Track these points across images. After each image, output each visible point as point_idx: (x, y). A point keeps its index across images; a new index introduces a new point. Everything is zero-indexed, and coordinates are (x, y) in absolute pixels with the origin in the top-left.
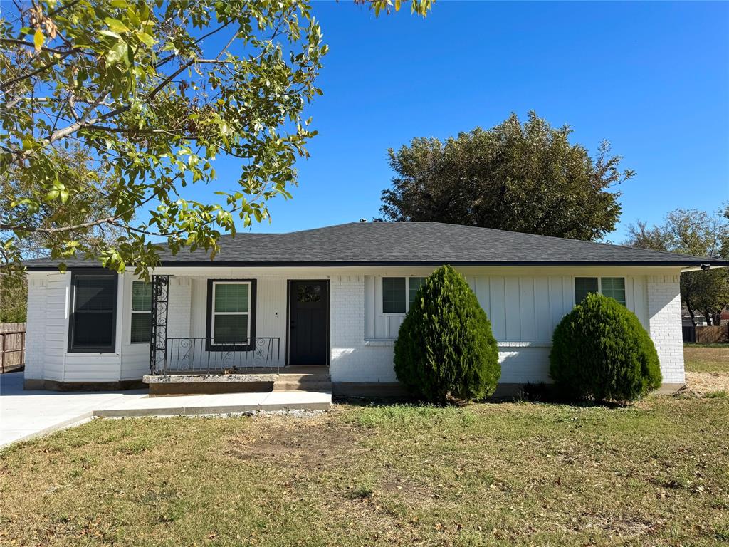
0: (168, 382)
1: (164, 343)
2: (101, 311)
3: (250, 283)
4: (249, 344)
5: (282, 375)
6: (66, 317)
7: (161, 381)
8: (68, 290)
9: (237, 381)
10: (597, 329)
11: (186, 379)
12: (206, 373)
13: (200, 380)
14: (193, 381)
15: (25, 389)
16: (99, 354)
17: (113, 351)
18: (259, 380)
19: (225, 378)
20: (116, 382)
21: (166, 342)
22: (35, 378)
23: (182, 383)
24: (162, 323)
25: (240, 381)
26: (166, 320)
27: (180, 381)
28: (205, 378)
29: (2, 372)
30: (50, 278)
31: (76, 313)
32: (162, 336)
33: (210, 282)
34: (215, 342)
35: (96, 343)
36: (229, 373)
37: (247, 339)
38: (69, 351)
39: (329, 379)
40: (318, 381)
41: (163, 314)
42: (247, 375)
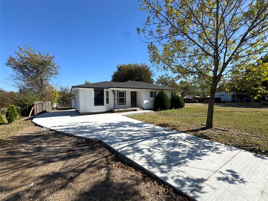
0: (119, 110)
3: (125, 92)
8: (93, 92)
16: (101, 106)
17: (104, 105)
18: (134, 109)
22: (83, 112)
24: (117, 99)
29: (36, 114)
30: (85, 90)
31: (95, 98)
32: (117, 102)
33: (118, 91)
34: (119, 103)
35: (100, 104)
36: (128, 108)
37: (124, 102)
38: (94, 106)
39: (144, 108)
40: (142, 109)
41: (117, 97)
42: (132, 108)
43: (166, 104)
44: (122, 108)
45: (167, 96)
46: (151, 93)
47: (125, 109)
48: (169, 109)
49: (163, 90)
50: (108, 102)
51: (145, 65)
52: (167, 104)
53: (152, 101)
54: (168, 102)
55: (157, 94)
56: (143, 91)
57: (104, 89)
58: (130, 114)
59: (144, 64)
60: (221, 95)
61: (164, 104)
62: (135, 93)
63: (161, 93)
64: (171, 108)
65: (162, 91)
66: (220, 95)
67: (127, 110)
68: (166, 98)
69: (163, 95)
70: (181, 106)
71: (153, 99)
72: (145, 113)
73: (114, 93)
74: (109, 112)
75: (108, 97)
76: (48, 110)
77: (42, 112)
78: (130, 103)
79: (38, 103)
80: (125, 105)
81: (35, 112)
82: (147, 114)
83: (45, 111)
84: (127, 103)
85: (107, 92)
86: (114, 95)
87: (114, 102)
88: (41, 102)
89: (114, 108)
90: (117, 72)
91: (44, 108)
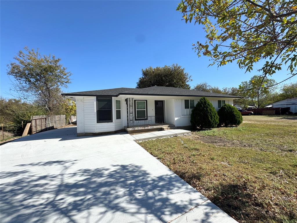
3: (145, 101)
4: (146, 118)
5: (164, 126)
6: (95, 112)
7: (133, 130)
8: (95, 103)
10: (232, 111)
11: (140, 128)
13: (143, 128)
15: (77, 136)
16: (107, 123)
17: (112, 122)
18: (158, 127)
19: (150, 128)
20: (113, 131)
21: (133, 118)
22: (81, 132)
24: (131, 112)
27: (138, 129)
29: (35, 132)
30: (85, 99)
31: (98, 110)
32: (132, 116)
33: (135, 101)
34: (137, 118)
35: (106, 120)
36: (150, 126)
37: (145, 117)
38: (97, 123)
39: (174, 126)
40: (172, 127)
41: (132, 110)
42: (155, 126)
43: (211, 119)
44: (141, 126)
45: (212, 106)
46: (186, 102)
47: (145, 128)
48: (216, 127)
49: (206, 97)
50: (119, 117)
51: (178, 66)
52: (213, 120)
53: (188, 115)
54: (215, 117)
55: (196, 103)
56: (173, 100)
58: (150, 138)
59: (175, 65)
60: (291, 103)
61: (209, 119)
62: (161, 103)
63: (202, 102)
64: (219, 126)
65: (204, 98)
66: (289, 104)
67: (148, 128)
68: (210, 110)
69: (205, 104)
70: (237, 123)
71: (189, 111)
72: (176, 136)
73: (127, 104)
74: (122, 132)
75: (120, 110)
76: (58, 126)
77: (46, 129)
78: (154, 118)
79: (38, 118)
80: (146, 121)
81: (34, 129)
82: (180, 137)
83: (52, 128)
84: (149, 119)
85: (118, 102)
86: (127, 106)
87: (128, 116)
88: (44, 116)
89: (127, 126)
90: (143, 78)
91: (50, 124)
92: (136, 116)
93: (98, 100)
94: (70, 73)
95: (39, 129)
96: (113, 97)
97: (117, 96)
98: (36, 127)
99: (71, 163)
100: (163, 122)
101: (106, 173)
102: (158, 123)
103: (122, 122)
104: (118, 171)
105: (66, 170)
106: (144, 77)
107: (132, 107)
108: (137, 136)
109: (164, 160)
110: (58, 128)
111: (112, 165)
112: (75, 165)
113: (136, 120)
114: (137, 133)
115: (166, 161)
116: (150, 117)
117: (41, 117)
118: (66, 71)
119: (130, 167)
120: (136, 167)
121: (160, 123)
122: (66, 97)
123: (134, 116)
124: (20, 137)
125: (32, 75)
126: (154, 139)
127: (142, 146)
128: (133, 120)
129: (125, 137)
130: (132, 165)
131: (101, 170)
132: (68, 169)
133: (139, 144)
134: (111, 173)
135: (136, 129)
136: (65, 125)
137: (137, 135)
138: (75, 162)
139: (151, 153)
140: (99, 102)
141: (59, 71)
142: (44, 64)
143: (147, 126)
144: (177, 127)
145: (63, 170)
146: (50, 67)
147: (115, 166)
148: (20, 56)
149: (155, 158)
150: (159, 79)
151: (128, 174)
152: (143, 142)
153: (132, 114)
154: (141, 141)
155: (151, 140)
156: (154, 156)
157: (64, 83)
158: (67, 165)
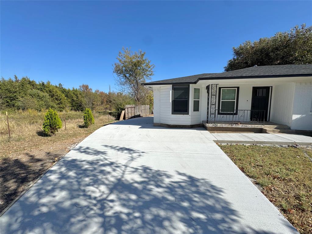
0: (217, 126)
1: (214, 112)
2: (183, 100)
3: (236, 89)
4: (235, 112)
5: (266, 126)
6: (170, 102)
7: (214, 126)
8: (171, 92)
9: (246, 127)
11: (224, 126)
12: (232, 124)
13: (230, 126)
14: (227, 127)
15: (154, 126)
16: (183, 115)
17: (188, 114)
18: (256, 127)
19: (240, 126)
20: (189, 125)
22: (157, 122)
23: (222, 127)
24: (213, 104)
25: (247, 127)
26: (216, 102)
27: (222, 126)
28: (232, 125)
29: (128, 118)
30: (161, 88)
31: (174, 100)
32: (214, 109)
33: (220, 88)
34: (221, 111)
35: (181, 111)
36: (240, 124)
37: (234, 110)
38: (172, 114)
39: (290, 128)
40: (285, 129)
41: (215, 100)
42: (250, 125)
44: (225, 122)
50: (196, 108)
57: (191, 85)
62: (265, 90)
67: (238, 127)
72: (294, 146)
73: (208, 92)
74: (199, 127)
75: (199, 101)
76: (143, 115)
77: (135, 117)
78: (249, 112)
79: (129, 107)
80: (235, 116)
81: (126, 116)
82: (305, 150)
83: (139, 116)
84: (240, 113)
85: (197, 91)
86: (208, 95)
87: (208, 109)
88: (134, 106)
89: (206, 120)
90: (234, 59)
91: (138, 112)
92: (220, 109)
93: (173, 89)
94: (153, 66)
95: (130, 116)
96: (190, 85)
97: (195, 83)
98: (128, 114)
99: (138, 154)
100: (266, 120)
101: (167, 181)
102: (256, 121)
103: (200, 115)
104: (183, 184)
105: (132, 161)
106: (235, 57)
107: (215, 97)
108: (219, 136)
109: (271, 190)
110: (143, 116)
111: (177, 171)
112: (141, 158)
113: (219, 113)
114: (219, 132)
115: (275, 194)
116: (242, 111)
117: (131, 106)
118: (150, 64)
119: (203, 184)
120: (213, 187)
121: (260, 120)
122: (144, 86)
123: (217, 108)
124: (118, 121)
125: (127, 71)
126: (247, 145)
127: (226, 153)
128: (215, 114)
129: (202, 134)
130: (206, 182)
131: (162, 174)
132: (133, 161)
133: (221, 147)
134: (173, 184)
135: (219, 125)
136: (149, 114)
137: (219, 134)
138: (142, 154)
139: (242, 168)
140: (175, 91)
141: (145, 64)
142: (134, 60)
143: (236, 123)
144: (296, 130)
145: (129, 161)
146: (138, 62)
147: (180, 174)
148: (120, 56)
149: (249, 181)
150: (263, 56)
151: (196, 198)
152: (228, 146)
153: (214, 106)
154: (224, 143)
155: (241, 144)
156: (248, 176)
157: (149, 75)
158: (135, 155)
